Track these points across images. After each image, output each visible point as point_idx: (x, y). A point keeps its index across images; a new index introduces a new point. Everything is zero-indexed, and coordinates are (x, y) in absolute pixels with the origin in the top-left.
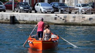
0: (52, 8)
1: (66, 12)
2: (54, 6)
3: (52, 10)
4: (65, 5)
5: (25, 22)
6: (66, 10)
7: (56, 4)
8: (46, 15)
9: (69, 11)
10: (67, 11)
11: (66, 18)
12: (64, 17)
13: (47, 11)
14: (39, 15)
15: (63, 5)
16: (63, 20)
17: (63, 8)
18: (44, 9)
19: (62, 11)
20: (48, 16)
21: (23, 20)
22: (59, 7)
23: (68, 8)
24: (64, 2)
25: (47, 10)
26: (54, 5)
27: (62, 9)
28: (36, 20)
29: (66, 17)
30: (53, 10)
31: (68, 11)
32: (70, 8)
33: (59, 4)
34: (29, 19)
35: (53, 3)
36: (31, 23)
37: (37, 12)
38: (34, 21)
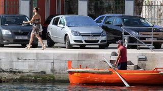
0: (101, 30)
1: (146, 43)
2: (109, 26)
3: (101, 39)
4: (143, 21)
5: (18, 76)
6: (144, 38)
7: (115, 20)
8: (82, 55)
9: (155, 40)
10: (147, 40)
11: (147, 63)
12: (140, 59)
13: (86, 41)
14: (62, 55)
15: (135, 21)
16: (138, 68)
17: (137, 31)
18: (76, 33)
19: (132, 40)
20: (89, 56)
21: (11, 72)
22: (123, 29)
23: (150, 30)
24: (140, 12)
25: (87, 38)
26: (108, 23)
27: (134, 34)
28: (53, 70)
29: (145, 59)
30: (104, 38)
31: (152, 40)
32: (157, 30)
33: (123, 18)
34: (31, 66)
35: (106, 15)
36: (36, 78)
37: (55, 45)
38: (44, 73)
